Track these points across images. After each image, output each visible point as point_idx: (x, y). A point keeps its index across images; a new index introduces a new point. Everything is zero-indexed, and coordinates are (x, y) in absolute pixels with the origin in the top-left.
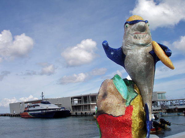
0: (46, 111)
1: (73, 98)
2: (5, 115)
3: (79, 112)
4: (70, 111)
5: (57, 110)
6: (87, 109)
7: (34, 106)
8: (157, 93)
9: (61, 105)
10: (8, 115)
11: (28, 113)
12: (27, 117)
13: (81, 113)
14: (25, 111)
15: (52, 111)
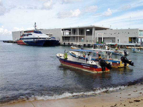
0: (37, 40)
1: (64, 29)
2: (8, 42)
3: (67, 43)
4: (59, 41)
5: (47, 39)
6: (75, 40)
7: (28, 35)
8: (139, 30)
9: (52, 35)
10: (10, 42)
11: (23, 40)
12: (22, 44)
13: (69, 44)
14: (20, 39)
15: (42, 39)
